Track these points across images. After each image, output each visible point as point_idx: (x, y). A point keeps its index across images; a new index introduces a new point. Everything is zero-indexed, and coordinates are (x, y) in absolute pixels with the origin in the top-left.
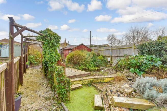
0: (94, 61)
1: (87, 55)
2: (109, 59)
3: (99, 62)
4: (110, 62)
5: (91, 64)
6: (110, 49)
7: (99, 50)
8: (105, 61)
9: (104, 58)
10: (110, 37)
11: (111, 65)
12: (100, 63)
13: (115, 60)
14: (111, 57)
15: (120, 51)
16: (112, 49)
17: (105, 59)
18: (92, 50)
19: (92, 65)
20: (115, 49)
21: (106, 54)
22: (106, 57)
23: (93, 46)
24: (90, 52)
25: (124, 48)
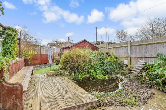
0: (103, 64)
1: (92, 56)
2: (126, 62)
3: (109, 65)
4: (127, 66)
5: (98, 69)
6: (128, 46)
7: (109, 48)
8: (118, 64)
9: (117, 59)
10: (120, 34)
11: (131, 71)
12: (111, 67)
13: (138, 63)
14: (129, 59)
15: (146, 48)
16: (131, 46)
17: (119, 62)
18: (99, 48)
19: (99, 71)
20: (137, 45)
21: (121, 53)
22: (120, 58)
23: (100, 42)
24: (97, 50)
25: (155, 42)
